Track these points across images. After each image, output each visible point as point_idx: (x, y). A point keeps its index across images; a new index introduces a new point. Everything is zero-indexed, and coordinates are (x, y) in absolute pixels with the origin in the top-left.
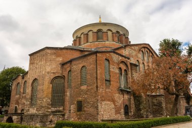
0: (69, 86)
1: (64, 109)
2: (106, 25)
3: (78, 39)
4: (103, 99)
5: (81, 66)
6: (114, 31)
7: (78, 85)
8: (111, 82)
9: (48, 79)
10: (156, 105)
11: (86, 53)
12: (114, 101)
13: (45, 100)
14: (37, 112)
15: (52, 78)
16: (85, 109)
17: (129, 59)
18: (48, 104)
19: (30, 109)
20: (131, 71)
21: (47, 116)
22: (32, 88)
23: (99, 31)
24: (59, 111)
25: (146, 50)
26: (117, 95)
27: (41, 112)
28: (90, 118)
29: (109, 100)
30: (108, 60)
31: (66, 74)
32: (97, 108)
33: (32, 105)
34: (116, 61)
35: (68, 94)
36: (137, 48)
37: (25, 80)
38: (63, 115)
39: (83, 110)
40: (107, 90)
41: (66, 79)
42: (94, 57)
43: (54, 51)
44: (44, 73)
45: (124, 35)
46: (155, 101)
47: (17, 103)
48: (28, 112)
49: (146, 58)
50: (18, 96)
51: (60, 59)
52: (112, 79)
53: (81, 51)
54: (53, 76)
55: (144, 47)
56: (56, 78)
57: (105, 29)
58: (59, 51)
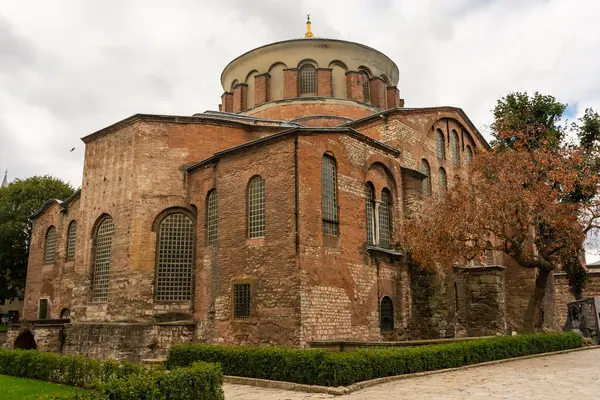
0: (211, 239)
1: (193, 308)
2: (326, 46)
3: (238, 90)
4: (316, 278)
5: (247, 175)
6: (353, 66)
7: (238, 233)
8: (340, 226)
9: (143, 215)
10: (478, 300)
11: (264, 136)
12: (347, 285)
13: (134, 282)
14: (109, 317)
15: (156, 211)
16: (260, 308)
17: (397, 154)
18: (143, 294)
19: (89, 308)
20: (404, 194)
21: (141, 328)
22: (95, 243)
23: (306, 64)
24: (180, 316)
25: (453, 126)
26: (359, 266)
27: (121, 318)
28: (276, 336)
29: (334, 283)
30: (332, 159)
31: (198, 200)
32: (296, 305)
33: (93, 294)
34: (356, 162)
35: (207, 262)
36: (423, 121)
37: (70, 217)
38: (193, 327)
39: (252, 311)
40: (329, 252)
41: (201, 216)
42: (289, 146)
43: (161, 127)
44: (129, 196)
45: (385, 79)
46: (474, 286)
47: (48, 289)
48: (83, 318)
49: (450, 154)
50: (48, 268)
51: (182, 154)
52: (344, 218)
53: (249, 129)
54: (158, 207)
55: (446, 120)
56: (168, 212)
57: (322, 59)
58: (179, 127)
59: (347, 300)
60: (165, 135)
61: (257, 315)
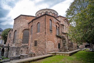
0: (31, 34)
1: (28, 45)
4: (48, 39)
7: (35, 32)
8: (53, 32)
9: (21, 30)
10: (70, 44)
12: (54, 41)
14: (15, 46)
17: (60, 22)
18: (20, 42)
20: (61, 28)
21: (20, 48)
22: (14, 35)
24: (26, 46)
25: (66, 20)
26: (55, 38)
27: (17, 46)
28: (41, 50)
30: (51, 20)
31: (30, 28)
32: (45, 44)
33: (13, 42)
34: (55, 22)
35: (30, 37)
36: (63, 19)
38: (28, 48)
41: (30, 30)
42: (44, 17)
44: (19, 27)
46: (70, 42)
47: (9, 42)
50: (10, 39)
51: (28, 21)
52: (53, 30)
54: (23, 29)
55: (65, 19)
56: (25, 29)
58: (28, 17)
59: (53, 43)
60: (25, 18)
61: (38, 46)
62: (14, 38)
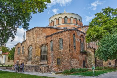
0: (52, 50)
1: (48, 63)
2: (69, 14)
3: (53, 22)
4: (73, 57)
5: (59, 38)
6: (74, 18)
7: (57, 49)
8: (76, 48)
9: (38, 45)
13: (37, 58)
14: (32, 64)
15: (40, 45)
16: (62, 63)
17: (85, 34)
18: (38, 60)
19: (28, 63)
21: (38, 66)
22: (28, 51)
23: (65, 17)
24: (45, 64)
26: (80, 55)
27: (34, 65)
29: (76, 58)
30: (75, 35)
33: (28, 60)
34: (78, 35)
35: (51, 54)
37: (23, 46)
38: (48, 66)
40: (75, 52)
41: (49, 46)
42: (67, 32)
43: (41, 29)
44: (35, 41)
47: (19, 59)
50: (19, 55)
51: (45, 34)
52: (76, 45)
53: (57, 29)
56: (42, 45)
57: (69, 16)
58: (44, 29)
59: (78, 61)
60: (42, 30)
62: (28, 55)
